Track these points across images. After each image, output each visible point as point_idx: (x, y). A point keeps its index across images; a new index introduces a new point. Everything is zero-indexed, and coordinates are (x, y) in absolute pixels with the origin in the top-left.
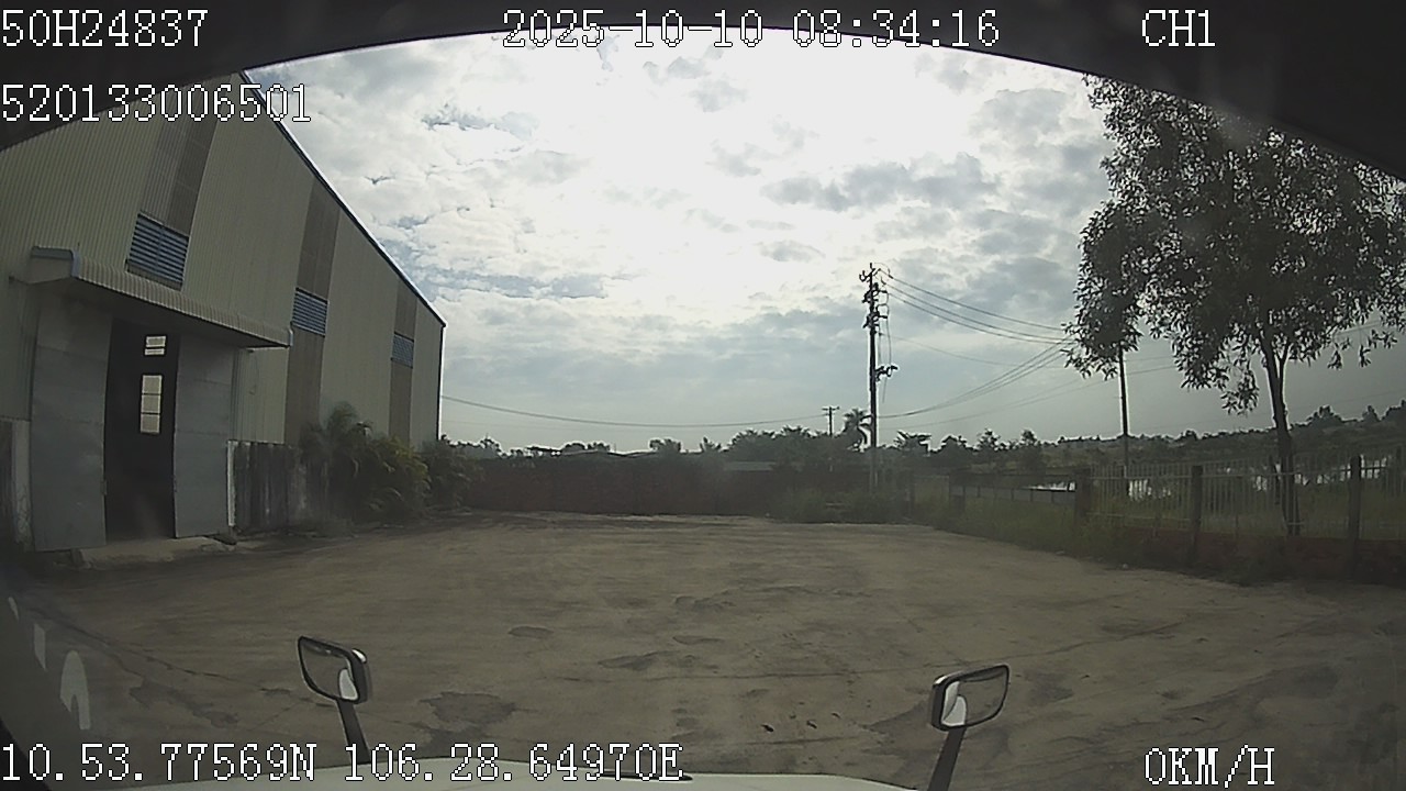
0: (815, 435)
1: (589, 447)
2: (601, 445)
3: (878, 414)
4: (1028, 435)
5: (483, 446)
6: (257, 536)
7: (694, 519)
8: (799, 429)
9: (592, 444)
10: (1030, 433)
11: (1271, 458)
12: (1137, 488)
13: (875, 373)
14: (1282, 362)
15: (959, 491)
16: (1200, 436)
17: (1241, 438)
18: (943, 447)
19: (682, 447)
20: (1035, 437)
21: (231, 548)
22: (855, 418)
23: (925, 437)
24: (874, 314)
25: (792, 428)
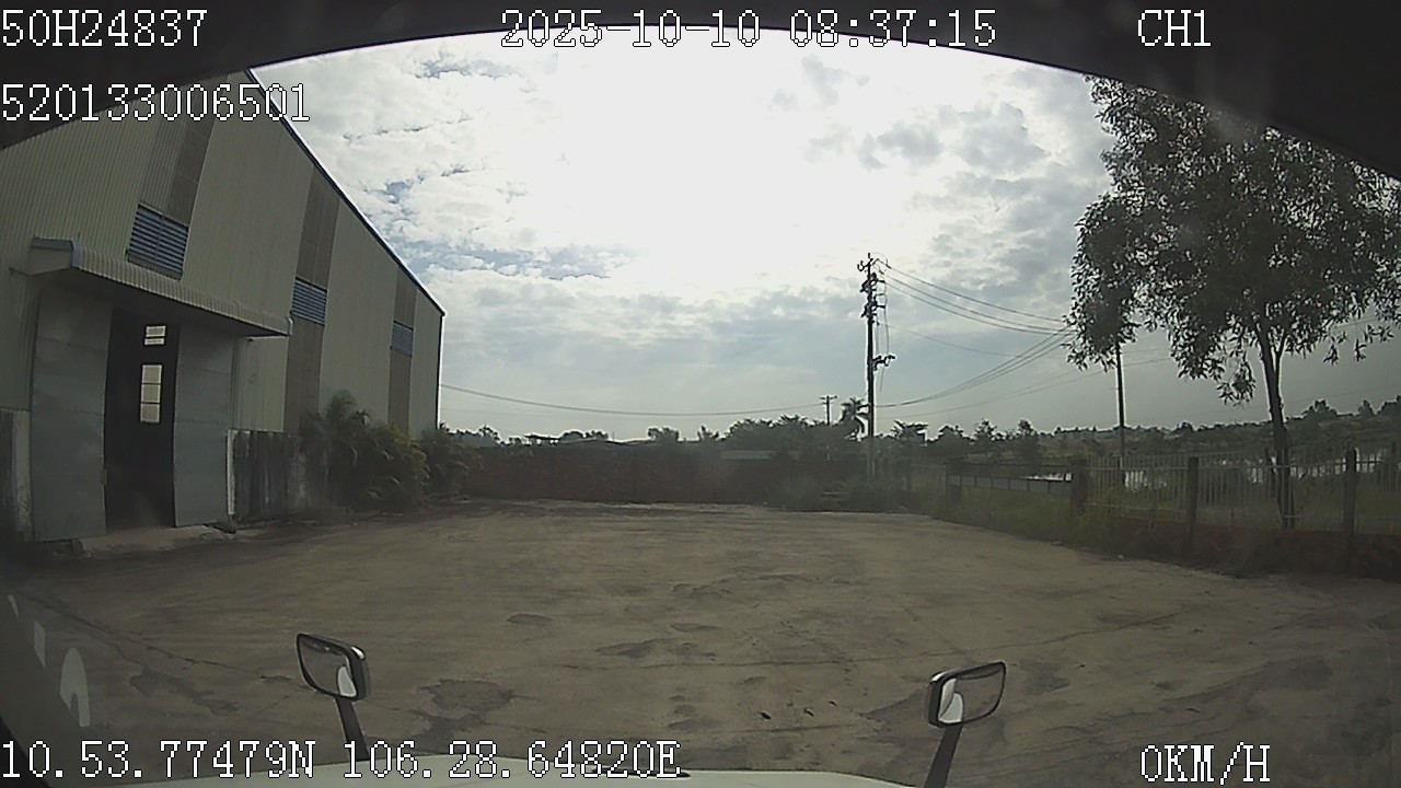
0: (813, 423)
1: (587, 434)
2: (600, 433)
3: (875, 403)
4: (1025, 426)
5: (482, 434)
6: (257, 524)
7: (693, 508)
8: (797, 418)
9: (590, 432)
10: (1026, 423)
11: (1266, 450)
12: (1134, 479)
13: (873, 362)
14: (1278, 354)
15: (955, 480)
16: (1195, 429)
17: (1237, 431)
18: (940, 436)
19: (680, 435)
20: (1032, 427)
21: (230, 536)
22: (852, 408)
23: (922, 427)
24: (872, 303)
25: (791, 417)
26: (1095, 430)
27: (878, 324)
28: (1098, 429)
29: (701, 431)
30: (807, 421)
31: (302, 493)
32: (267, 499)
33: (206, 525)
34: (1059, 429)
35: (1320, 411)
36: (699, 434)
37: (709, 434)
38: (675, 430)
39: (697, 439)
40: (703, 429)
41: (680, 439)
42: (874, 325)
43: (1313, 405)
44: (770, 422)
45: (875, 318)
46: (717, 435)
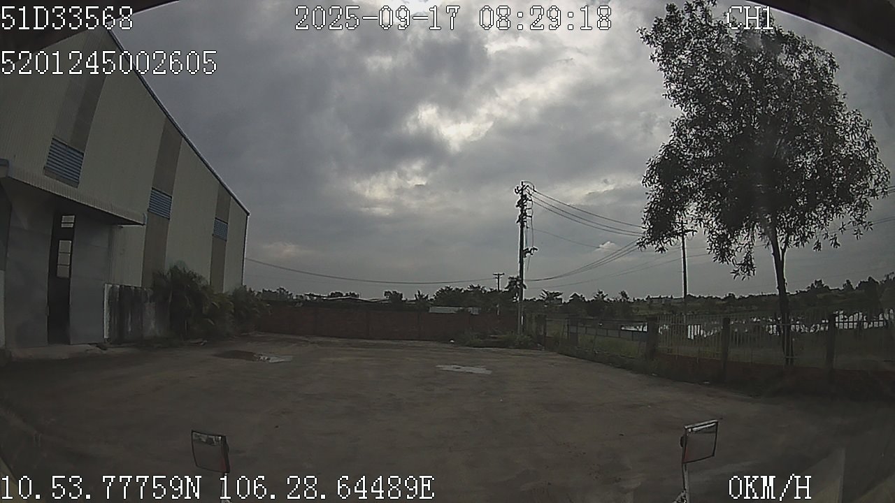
0: (490, 290)
1: (347, 295)
2: (354, 294)
5: (278, 292)
6: (122, 345)
8: (479, 287)
10: (625, 293)
12: (693, 331)
13: (523, 253)
14: (784, 251)
15: (573, 329)
16: (737, 297)
18: (570, 300)
19: (403, 296)
20: (628, 296)
21: (104, 352)
23: (558, 294)
24: (524, 214)
25: (475, 286)
26: (672, 297)
27: (527, 228)
28: (674, 297)
29: (417, 294)
30: (485, 289)
31: (152, 326)
32: (130, 330)
33: (90, 344)
34: (649, 296)
35: (819, 288)
36: (416, 295)
37: (422, 296)
38: (400, 293)
39: (415, 299)
40: (419, 292)
41: (403, 299)
42: (525, 229)
43: (814, 283)
44: (462, 289)
45: (525, 223)
46: (427, 297)
